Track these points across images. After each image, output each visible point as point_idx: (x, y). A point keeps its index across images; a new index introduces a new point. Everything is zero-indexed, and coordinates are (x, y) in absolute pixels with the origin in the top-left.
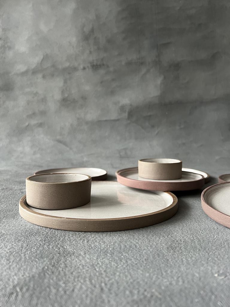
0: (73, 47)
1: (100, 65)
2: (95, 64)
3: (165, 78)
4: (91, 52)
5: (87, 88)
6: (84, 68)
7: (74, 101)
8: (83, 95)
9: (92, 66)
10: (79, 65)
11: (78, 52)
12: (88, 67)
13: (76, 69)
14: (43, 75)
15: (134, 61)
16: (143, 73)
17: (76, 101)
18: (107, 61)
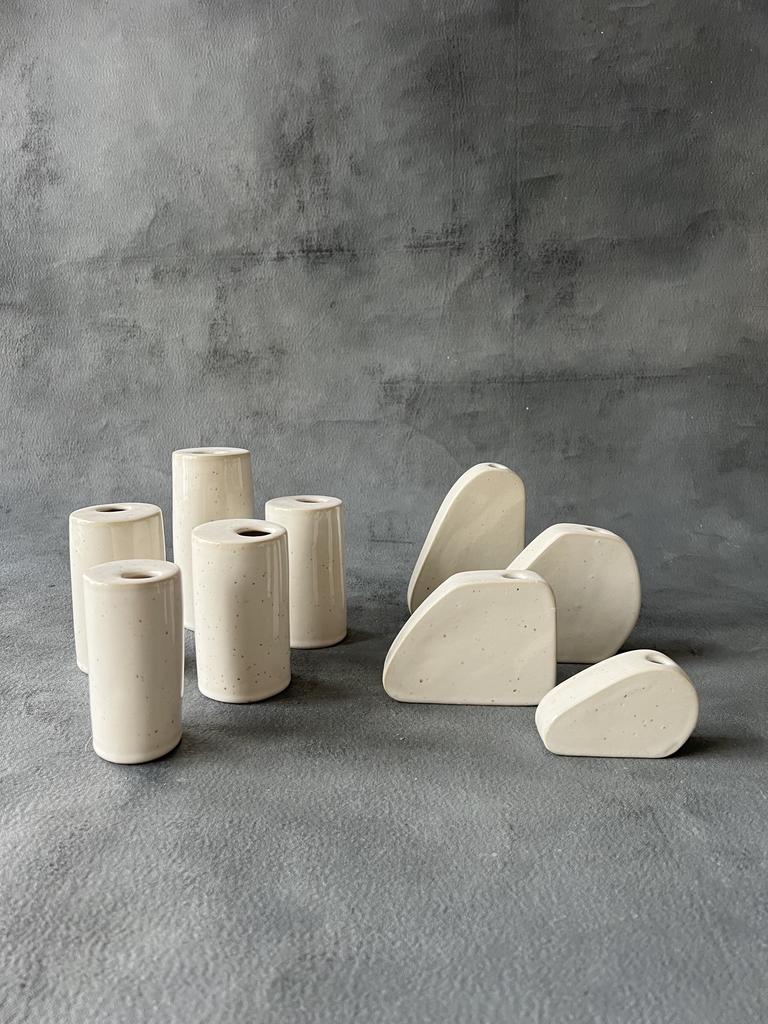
0: (248, 185)
1: (329, 250)
2: (314, 244)
3: (527, 297)
4: (302, 208)
5: (289, 318)
6: (281, 258)
7: (246, 358)
8: (275, 340)
9: (303, 252)
10: (265, 245)
11: (262, 203)
12: (292, 253)
13: (255, 257)
14: (153, 270)
15: (435, 241)
16: (461, 278)
17: (253, 358)
18: (350, 237)
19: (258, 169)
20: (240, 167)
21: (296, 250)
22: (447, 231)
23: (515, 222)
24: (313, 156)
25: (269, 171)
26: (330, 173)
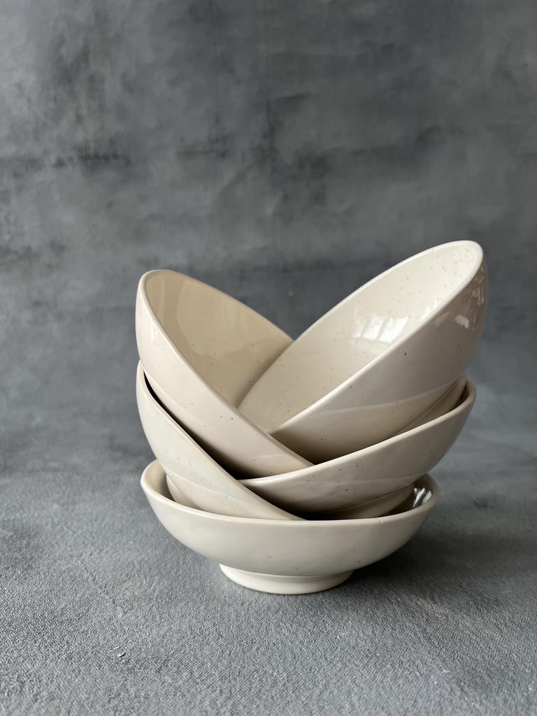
0: (29, 100)
1: (106, 158)
2: (91, 151)
3: (286, 198)
4: (79, 119)
5: (68, 218)
6: (60, 164)
7: (28, 255)
8: (55, 237)
9: (82, 159)
11: (43, 117)
12: (71, 159)
15: (202, 148)
17: (35, 254)
18: (125, 146)
19: (39, 86)
20: (23, 85)
21: (75, 157)
22: (212, 140)
23: (271, 132)
24: (88, 75)
25: (48, 88)
26: (105, 90)
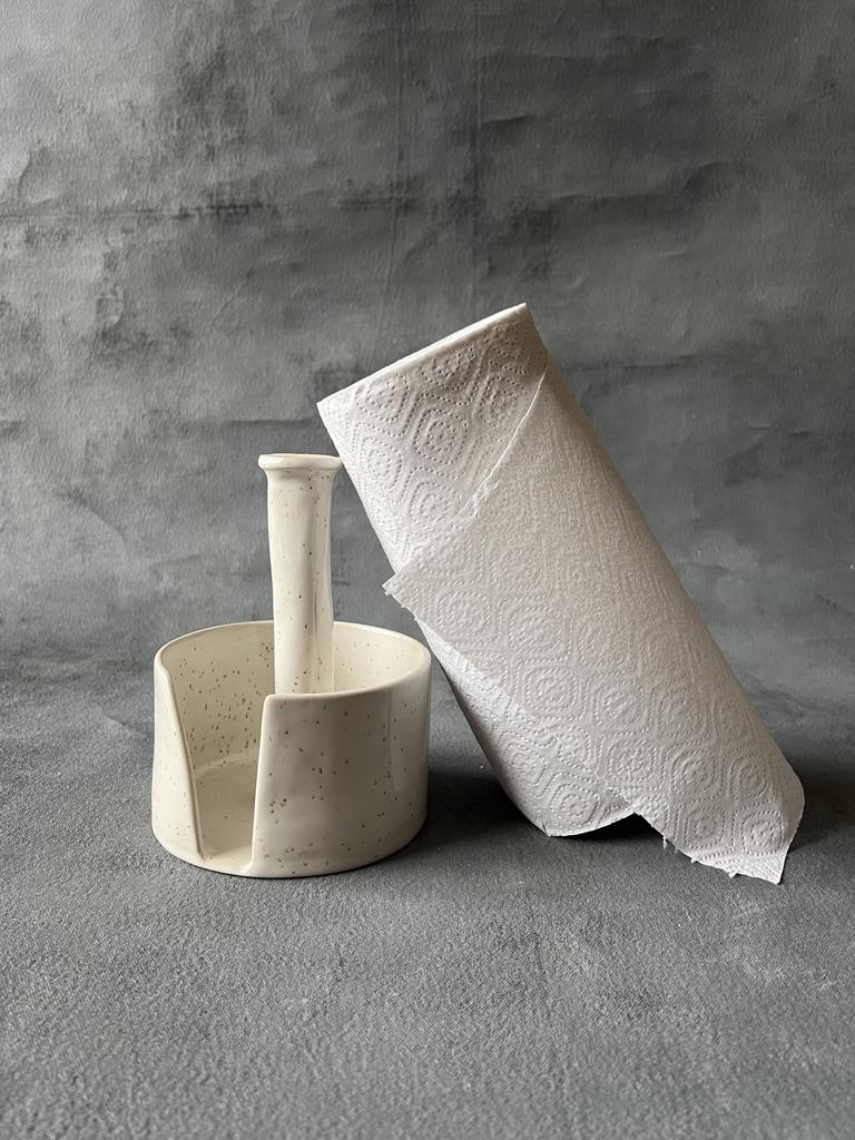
0: (143, 125)
1: (246, 207)
2: (226, 199)
3: (492, 269)
4: (211, 153)
5: (194, 294)
6: (184, 216)
7: (144, 343)
8: (178, 319)
9: (212, 208)
10: (165, 199)
11: (162, 149)
12: (198, 209)
13: (151, 215)
14: (26, 232)
15: (377, 196)
16: (409, 245)
17: (151, 343)
18: (271, 191)
19: (157, 105)
20: (135, 103)
21: (204, 205)
22: (392, 185)
23: (475, 176)
24: (224, 89)
25: (169, 108)
26: (246, 111)
